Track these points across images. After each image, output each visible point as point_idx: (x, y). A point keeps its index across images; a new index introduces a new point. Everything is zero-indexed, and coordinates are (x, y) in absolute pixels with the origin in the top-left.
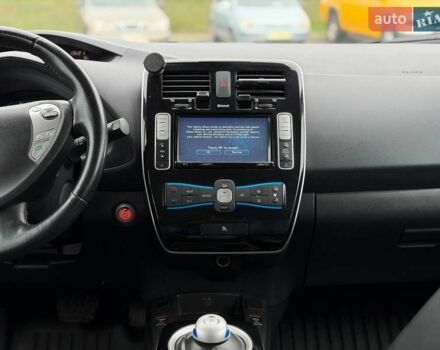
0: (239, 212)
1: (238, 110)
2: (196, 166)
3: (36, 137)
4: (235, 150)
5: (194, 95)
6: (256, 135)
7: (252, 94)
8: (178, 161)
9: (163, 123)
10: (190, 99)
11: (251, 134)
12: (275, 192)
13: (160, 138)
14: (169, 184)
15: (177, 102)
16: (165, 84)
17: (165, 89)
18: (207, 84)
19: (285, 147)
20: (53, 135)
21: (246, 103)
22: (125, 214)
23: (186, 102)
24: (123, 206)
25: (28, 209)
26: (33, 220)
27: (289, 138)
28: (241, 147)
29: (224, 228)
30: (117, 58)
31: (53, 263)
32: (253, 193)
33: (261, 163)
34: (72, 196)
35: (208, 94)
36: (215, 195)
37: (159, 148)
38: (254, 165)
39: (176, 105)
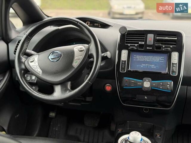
0: (152, 92)
1: (156, 50)
2: (136, 72)
3: (76, 58)
4: (153, 66)
5: (138, 43)
6: (162, 60)
7: (162, 44)
8: (129, 69)
9: (125, 54)
10: (136, 45)
11: (160, 60)
12: (168, 84)
13: (123, 60)
14: (125, 78)
15: (131, 46)
16: (127, 38)
17: (126, 40)
18: (144, 39)
19: (174, 66)
20: (82, 57)
21: (159, 47)
22: (108, 88)
23: (135, 46)
24: (108, 85)
25: (72, 84)
26: (73, 88)
27: (176, 63)
28: (155, 65)
29: (146, 97)
30: (111, 27)
31: (82, 103)
32: (159, 84)
33: (163, 72)
34: (86, 81)
35: (143, 43)
36: (143, 84)
37: (122, 64)
38: (160, 73)
39: (130, 47)
